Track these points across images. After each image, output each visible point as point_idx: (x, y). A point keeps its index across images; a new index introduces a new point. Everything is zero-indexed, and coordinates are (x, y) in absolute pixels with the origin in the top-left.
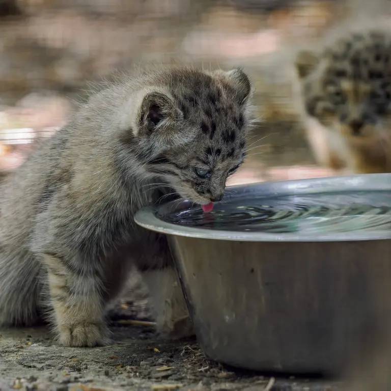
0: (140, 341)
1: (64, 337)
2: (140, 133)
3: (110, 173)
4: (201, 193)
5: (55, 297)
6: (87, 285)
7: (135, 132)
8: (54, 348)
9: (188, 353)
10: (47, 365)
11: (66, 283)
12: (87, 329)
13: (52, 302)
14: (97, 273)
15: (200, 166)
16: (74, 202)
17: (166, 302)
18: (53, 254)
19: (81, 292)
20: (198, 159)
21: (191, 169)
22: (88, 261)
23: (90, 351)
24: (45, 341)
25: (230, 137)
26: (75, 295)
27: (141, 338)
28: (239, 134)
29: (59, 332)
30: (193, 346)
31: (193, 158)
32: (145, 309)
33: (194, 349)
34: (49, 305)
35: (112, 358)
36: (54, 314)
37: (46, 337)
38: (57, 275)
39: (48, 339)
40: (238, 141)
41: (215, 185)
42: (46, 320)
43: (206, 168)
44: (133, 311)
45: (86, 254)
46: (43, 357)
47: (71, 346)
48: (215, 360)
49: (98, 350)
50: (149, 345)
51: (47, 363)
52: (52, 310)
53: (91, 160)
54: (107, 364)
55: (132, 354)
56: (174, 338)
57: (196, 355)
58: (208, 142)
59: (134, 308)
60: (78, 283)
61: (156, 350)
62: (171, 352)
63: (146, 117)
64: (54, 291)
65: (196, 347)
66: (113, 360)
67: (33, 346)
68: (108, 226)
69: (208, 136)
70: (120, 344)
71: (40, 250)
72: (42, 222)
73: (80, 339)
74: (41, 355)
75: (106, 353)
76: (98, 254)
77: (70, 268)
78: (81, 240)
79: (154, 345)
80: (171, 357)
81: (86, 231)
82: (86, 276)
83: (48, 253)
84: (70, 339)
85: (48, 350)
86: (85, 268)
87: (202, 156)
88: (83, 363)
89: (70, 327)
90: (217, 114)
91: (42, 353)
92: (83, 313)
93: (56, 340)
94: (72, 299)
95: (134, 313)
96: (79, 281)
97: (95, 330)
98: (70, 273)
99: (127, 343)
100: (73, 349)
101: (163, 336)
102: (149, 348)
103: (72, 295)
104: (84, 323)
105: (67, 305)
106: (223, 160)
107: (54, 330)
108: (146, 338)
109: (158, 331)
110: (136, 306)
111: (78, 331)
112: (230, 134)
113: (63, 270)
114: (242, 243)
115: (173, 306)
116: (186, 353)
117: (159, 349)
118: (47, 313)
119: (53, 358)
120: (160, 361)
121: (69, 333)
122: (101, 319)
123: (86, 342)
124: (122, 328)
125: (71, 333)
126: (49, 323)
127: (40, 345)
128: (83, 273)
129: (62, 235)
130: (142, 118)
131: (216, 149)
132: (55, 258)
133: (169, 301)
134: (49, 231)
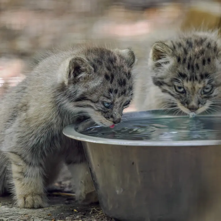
0: (65, 205)
1: (20, 202)
2: (69, 83)
3: (51, 106)
4: (108, 118)
5: (16, 178)
6: (35, 172)
7: (66, 83)
8: (14, 209)
9: (94, 212)
10: (10, 219)
11: (22, 170)
12: (34, 197)
13: (14, 181)
14: (41, 165)
15: (105, 100)
16: (29, 123)
17: (81, 182)
18: (15, 153)
19: (31, 176)
20: (104, 96)
21: (100, 103)
22: (36, 158)
23: (35, 211)
24: (9, 204)
25: (123, 83)
26: (28, 177)
27: (66, 204)
28: (128, 82)
29: (17, 199)
30: (97, 208)
31: (101, 95)
32: (69, 185)
33: (98, 210)
34: (11, 183)
35: (49, 215)
36: (14, 188)
37: (10, 202)
38: (17, 165)
39: (11, 203)
40: (127, 86)
41: (115, 113)
42: (10, 192)
43: (109, 101)
44: (61, 187)
45: (35, 154)
46: (8, 214)
47: (24, 208)
48: (111, 216)
49: (40, 210)
50: (71, 207)
51: (10, 217)
52: (14, 186)
53: (39, 99)
54: (46, 219)
55: (61, 213)
56: (86, 203)
57: (99, 214)
58: (109, 85)
59: (62, 186)
60: (29, 170)
61: (75, 210)
62: (84, 212)
63: (72, 72)
64: (15, 175)
65: (99, 209)
66: (49, 216)
67: (2, 208)
68: (47, 138)
69: (109, 82)
70: (53, 207)
71: (7, 151)
72: (10, 135)
73: (30, 204)
74: (6, 213)
75: (45, 212)
76: (42, 154)
77: (25, 161)
78: (31, 146)
79: (74, 207)
80: (84, 215)
81: (35, 140)
82: (34, 166)
83: (12, 152)
84: (24, 203)
85: (11, 210)
86: (34, 162)
87: (107, 94)
88: (31, 218)
89: (24, 196)
90: (114, 69)
91: (7, 211)
92: (33, 188)
93: (16, 204)
94: (26, 180)
95: (62, 188)
96: (30, 169)
97: (39, 198)
98: (25, 164)
99: (58, 206)
100: (25, 209)
101: (80, 202)
102: (71, 209)
103: (26, 177)
104: (33, 194)
105: (23, 183)
106: (119, 96)
107: (14, 198)
108: (69, 203)
109: (76, 199)
110: (63, 184)
111: (29, 198)
112: (122, 81)
113: (21, 163)
114: (127, 147)
115: (85, 185)
116: (93, 212)
117: (77, 209)
118: (10, 187)
119: (13, 215)
120: (78, 217)
121: (23, 200)
122: (43, 192)
123: (33, 205)
124: (55, 197)
125: (25, 200)
126: (11, 193)
127: (6, 207)
128: (32, 165)
129: (21, 142)
130: (70, 74)
131: (114, 89)
132: (16, 156)
133: (83, 181)
134: (13, 140)
